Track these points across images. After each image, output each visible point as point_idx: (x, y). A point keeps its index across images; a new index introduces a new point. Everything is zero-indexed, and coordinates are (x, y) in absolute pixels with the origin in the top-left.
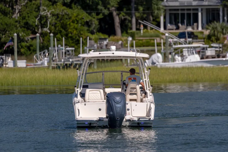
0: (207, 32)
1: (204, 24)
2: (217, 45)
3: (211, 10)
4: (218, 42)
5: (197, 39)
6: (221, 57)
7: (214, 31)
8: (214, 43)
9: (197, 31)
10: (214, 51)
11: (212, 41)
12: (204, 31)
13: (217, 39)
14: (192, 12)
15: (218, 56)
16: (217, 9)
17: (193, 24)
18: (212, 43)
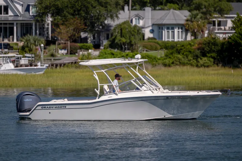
0: (21, 44)
1: (18, 37)
2: (30, 56)
3: (25, 24)
4: (31, 52)
5: (12, 50)
6: (33, 65)
7: (28, 43)
8: (27, 53)
9: (13, 42)
10: (28, 60)
11: (26, 52)
12: (19, 43)
13: (30, 50)
14: (8, 26)
15: (31, 65)
16: (30, 23)
17: (9, 37)
18: (26, 54)
